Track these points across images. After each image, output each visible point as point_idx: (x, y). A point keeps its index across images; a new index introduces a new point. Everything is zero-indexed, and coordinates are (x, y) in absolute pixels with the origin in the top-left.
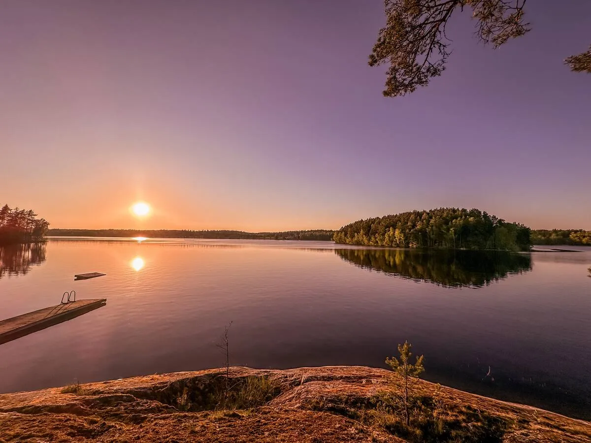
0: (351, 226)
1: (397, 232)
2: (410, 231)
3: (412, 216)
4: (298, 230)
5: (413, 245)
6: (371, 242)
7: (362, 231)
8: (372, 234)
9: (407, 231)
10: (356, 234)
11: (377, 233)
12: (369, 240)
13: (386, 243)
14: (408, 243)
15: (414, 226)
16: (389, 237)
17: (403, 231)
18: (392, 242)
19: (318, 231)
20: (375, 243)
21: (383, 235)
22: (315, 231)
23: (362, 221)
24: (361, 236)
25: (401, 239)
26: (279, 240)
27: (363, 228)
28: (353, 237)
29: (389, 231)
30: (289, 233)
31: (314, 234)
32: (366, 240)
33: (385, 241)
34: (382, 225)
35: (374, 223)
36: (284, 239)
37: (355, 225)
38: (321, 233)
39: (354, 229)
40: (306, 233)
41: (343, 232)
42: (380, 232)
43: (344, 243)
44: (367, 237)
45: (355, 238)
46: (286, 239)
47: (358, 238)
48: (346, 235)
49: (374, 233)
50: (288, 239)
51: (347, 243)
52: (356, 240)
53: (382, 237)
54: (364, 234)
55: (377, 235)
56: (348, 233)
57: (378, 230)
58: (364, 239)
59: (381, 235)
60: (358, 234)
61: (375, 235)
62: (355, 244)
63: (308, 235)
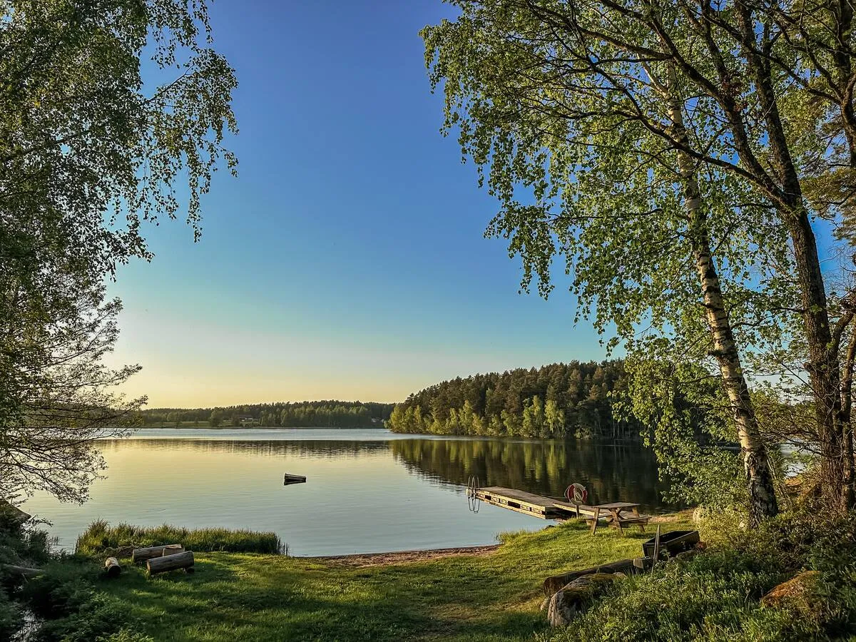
1: (549, 407)
2: (576, 405)
3: (575, 375)
4: (269, 403)
5: (584, 435)
6: (490, 430)
7: (467, 405)
8: (490, 412)
9: (570, 404)
10: (452, 411)
11: (503, 407)
12: (487, 423)
13: (526, 431)
14: (573, 431)
15: (581, 395)
16: (531, 416)
17: (560, 406)
18: (538, 428)
19: (323, 403)
20: (499, 431)
21: (519, 412)
22: (316, 405)
23: (458, 379)
24: (465, 414)
25: (558, 421)
26: (221, 428)
28: (444, 416)
29: (531, 403)
30: (245, 410)
31: (317, 411)
32: (477, 424)
33: (522, 426)
34: (514, 391)
35: (493, 388)
36: (237, 425)
37: (446, 388)
38: (336, 409)
39: (445, 399)
40: (296, 410)
41: (418, 406)
42: (511, 407)
43: (421, 433)
44: (480, 418)
45: (450, 419)
46: (241, 425)
47: (459, 420)
48: (425, 413)
49: (497, 409)
50: (248, 427)
51: (428, 433)
52: (452, 422)
53: (515, 417)
54: (474, 412)
55: (504, 414)
56: (431, 409)
57: (505, 401)
58: (475, 421)
59: (513, 412)
60: (457, 411)
61: (499, 414)
62: (450, 435)
63: (302, 416)
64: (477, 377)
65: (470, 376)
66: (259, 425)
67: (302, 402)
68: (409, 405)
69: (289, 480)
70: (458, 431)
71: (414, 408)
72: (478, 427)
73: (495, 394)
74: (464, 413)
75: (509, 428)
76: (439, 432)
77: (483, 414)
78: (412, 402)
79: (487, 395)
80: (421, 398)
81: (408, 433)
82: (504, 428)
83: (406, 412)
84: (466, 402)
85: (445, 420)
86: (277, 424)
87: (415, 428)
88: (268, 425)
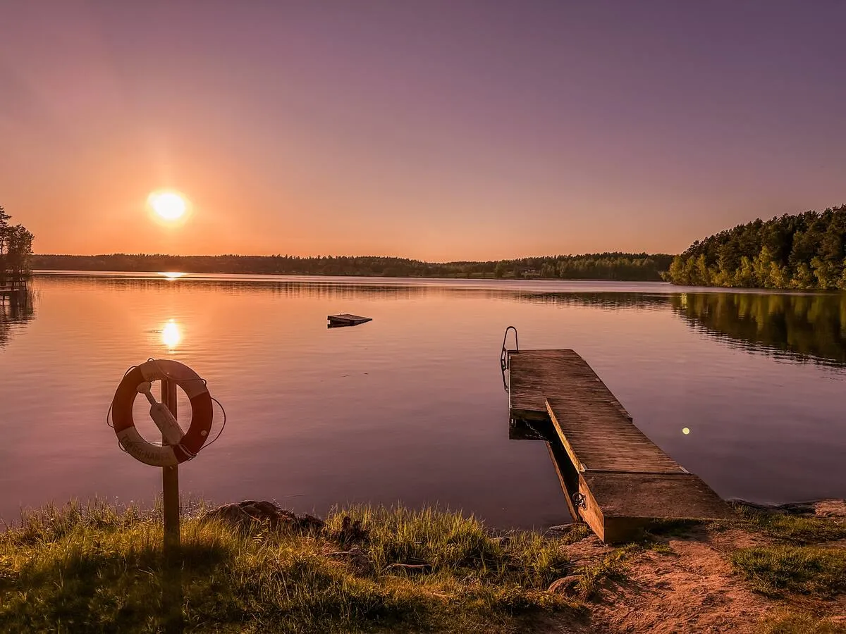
0: (724, 238)
4: (552, 255)
6: (794, 282)
7: (764, 252)
8: (796, 259)
10: (744, 260)
11: (815, 254)
12: (790, 273)
19: (605, 255)
20: (806, 284)
22: (597, 257)
23: (759, 223)
24: (764, 264)
26: (505, 279)
27: (770, 244)
28: (734, 266)
30: (528, 263)
31: (597, 263)
32: (776, 274)
33: (841, 277)
34: (834, 232)
35: (804, 229)
36: (519, 276)
37: (740, 234)
38: (618, 262)
39: (736, 245)
40: (575, 263)
41: (702, 255)
42: (827, 253)
43: (705, 285)
44: (781, 268)
45: (741, 269)
46: (523, 276)
47: (753, 270)
48: (711, 262)
49: (805, 256)
50: (529, 278)
51: (713, 285)
52: (743, 273)
53: (831, 266)
54: (773, 259)
55: (815, 262)
56: (718, 258)
57: (819, 245)
58: (774, 271)
59: (829, 259)
60: (751, 260)
61: (808, 261)
62: (740, 287)
63: (581, 267)
64: (784, 219)
65: (775, 218)
66: (539, 277)
67: (584, 254)
68: (692, 254)
69: (335, 322)
70: (750, 282)
71: (697, 257)
72: (778, 278)
73: (805, 237)
74: (761, 261)
75: (821, 280)
76: (725, 284)
77: (786, 263)
78: (697, 250)
79: (795, 239)
80: (707, 245)
81: (690, 284)
82: (814, 280)
83: (688, 262)
84: (764, 248)
85: (734, 270)
86: (556, 275)
87: (698, 280)
88: (548, 276)
